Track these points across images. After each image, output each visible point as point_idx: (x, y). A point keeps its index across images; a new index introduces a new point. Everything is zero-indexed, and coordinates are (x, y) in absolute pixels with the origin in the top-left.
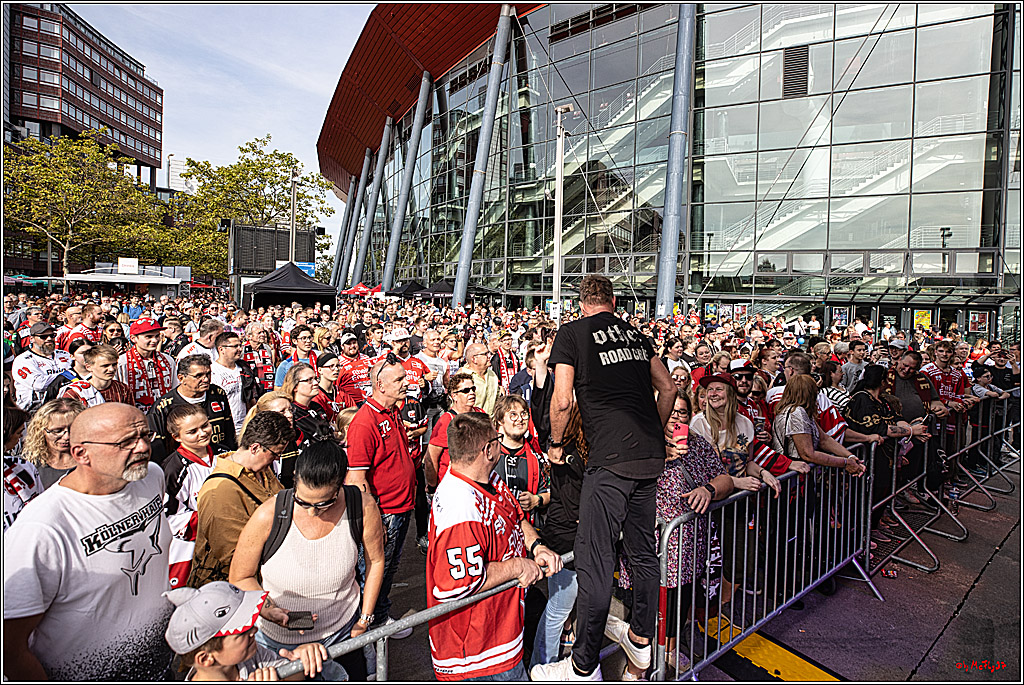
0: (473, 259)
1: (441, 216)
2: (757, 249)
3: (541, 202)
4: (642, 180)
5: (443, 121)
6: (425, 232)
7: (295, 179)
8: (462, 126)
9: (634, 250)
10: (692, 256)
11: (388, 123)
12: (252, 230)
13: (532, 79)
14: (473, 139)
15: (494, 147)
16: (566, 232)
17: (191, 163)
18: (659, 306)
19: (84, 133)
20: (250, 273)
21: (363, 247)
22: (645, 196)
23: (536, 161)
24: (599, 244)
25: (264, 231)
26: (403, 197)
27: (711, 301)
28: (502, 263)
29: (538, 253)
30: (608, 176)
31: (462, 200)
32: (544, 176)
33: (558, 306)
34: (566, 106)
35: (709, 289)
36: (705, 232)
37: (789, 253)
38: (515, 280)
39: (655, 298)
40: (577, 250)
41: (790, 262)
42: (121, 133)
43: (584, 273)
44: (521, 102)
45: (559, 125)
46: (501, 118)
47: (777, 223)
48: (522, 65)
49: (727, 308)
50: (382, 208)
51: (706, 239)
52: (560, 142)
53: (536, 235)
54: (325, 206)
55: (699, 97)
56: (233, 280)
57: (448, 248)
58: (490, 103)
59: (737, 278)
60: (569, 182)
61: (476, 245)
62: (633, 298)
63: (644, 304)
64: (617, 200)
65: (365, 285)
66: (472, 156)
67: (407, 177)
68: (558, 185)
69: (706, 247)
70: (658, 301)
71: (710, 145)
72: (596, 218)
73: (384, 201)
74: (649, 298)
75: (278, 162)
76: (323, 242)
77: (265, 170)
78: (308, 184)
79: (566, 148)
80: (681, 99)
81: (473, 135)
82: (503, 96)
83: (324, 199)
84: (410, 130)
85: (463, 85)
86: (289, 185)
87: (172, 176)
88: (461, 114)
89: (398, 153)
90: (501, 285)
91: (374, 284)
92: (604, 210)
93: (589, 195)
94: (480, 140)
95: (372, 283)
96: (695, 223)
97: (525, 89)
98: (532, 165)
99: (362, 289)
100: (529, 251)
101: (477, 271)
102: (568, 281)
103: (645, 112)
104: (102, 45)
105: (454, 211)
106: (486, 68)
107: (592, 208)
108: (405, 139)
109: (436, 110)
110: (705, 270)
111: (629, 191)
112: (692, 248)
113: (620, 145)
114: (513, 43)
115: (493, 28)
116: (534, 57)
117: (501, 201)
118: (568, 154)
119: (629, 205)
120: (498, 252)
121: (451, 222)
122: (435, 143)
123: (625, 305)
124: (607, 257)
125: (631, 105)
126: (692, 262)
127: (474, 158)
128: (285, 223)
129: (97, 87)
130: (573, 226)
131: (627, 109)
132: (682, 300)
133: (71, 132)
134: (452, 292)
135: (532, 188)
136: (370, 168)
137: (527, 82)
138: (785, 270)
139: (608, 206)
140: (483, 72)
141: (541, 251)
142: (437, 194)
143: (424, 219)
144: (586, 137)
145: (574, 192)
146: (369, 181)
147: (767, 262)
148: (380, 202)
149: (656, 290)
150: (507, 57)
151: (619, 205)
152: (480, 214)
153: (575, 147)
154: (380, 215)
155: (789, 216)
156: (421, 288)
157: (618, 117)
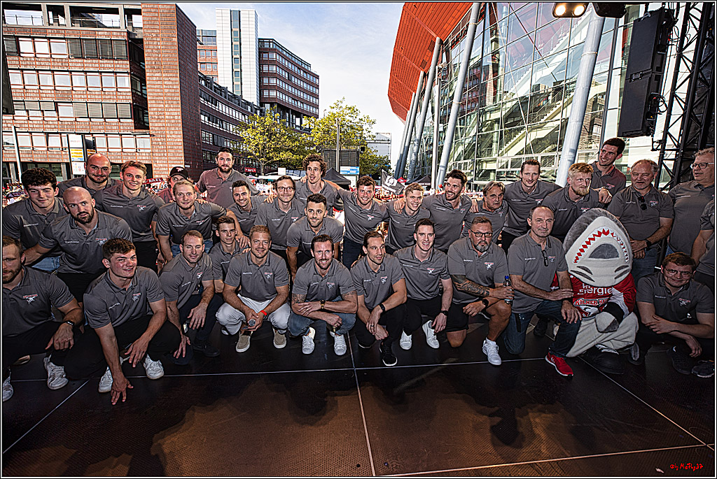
97: (496, 36)
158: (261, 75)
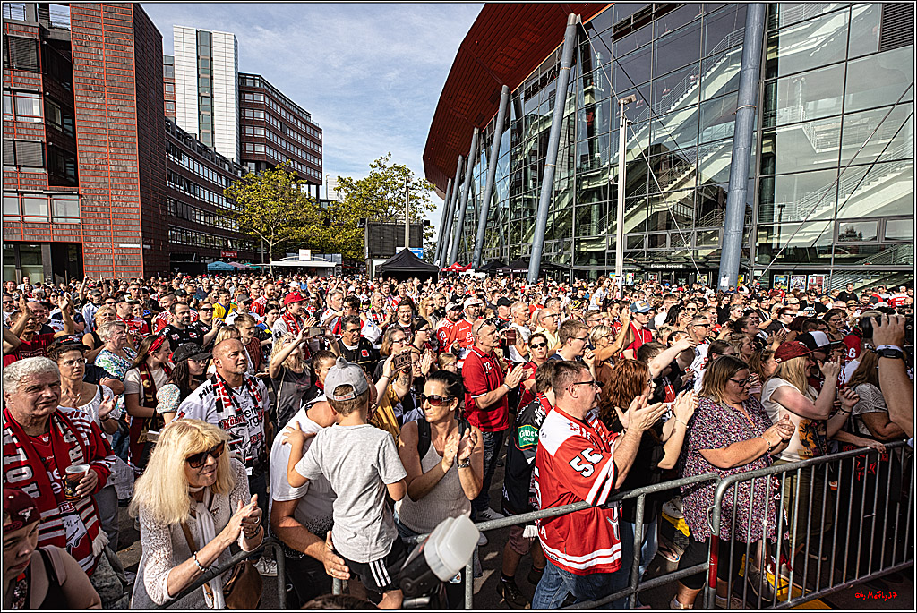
0: (545, 240)
1: (519, 206)
2: (838, 217)
3: (605, 187)
4: (706, 158)
5: (519, 125)
6: (505, 219)
7: (410, 185)
8: (536, 127)
9: (697, 225)
10: (759, 228)
11: (475, 133)
12: (380, 225)
13: (597, 77)
14: (544, 137)
15: (563, 142)
16: (628, 212)
17: (340, 179)
18: (723, 278)
19: (278, 167)
20: (379, 257)
21: (457, 234)
22: (708, 174)
23: (600, 150)
24: (661, 221)
25: (388, 225)
26: (487, 192)
27: (781, 272)
28: (570, 243)
29: (602, 232)
30: (670, 158)
31: (535, 191)
32: (608, 163)
33: (620, 279)
34: (629, 97)
35: (778, 260)
36: (776, 205)
37: (881, 219)
38: (582, 257)
39: (718, 270)
40: (640, 228)
41: (881, 229)
42: (299, 163)
43: (646, 249)
44: (587, 100)
45: (622, 115)
46: (568, 116)
47: (865, 189)
48: (587, 66)
49: (800, 279)
50: (472, 202)
51: (777, 211)
52: (622, 130)
53: (601, 216)
54: (429, 203)
55: (772, 67)
56: (368, 262)
57: (524, 232)
58: (559, 104)
59: (812, 249)
60: (632, 167)
61: (547, 228)
62: (695, 271)
63: (706, 277)
64: (679, 180)
65: (460, 264)
66: (544, 151)
67: (490, 175)
68: (621, 171)
69: (776, 219)
70: (721, 273)
71: (783, 115)
72: (658, 198)
73: (473, 196)
74: (711, 270)
75: (396, 173)
76: (430, 231)
77: (389, 180)
78: (417, 187)
79: (629, 135)
80: (750, 73)
81: (545, 134)
82: (571, 95)
83: (429, 198)
84: (492, 136)
85: (535, 92)
86: (404, 190)
87: (330, 190)
88: (534, 117)
89: (483, 156)
90: (570, 262)
91: (466, 264)
92: (666, 190)
93: (651, 176)
94: (550, 138)
95: (464, 262)
96: (765, 195)
97: (590, 87)
98: (597, 155)
99: (457, 267)
100: (594, 230)
101: (548, 250)
102: (630, 256)
103: (710, 92)
104: (287, 105)
105: (530, 200)
106: (555, 74)
107: (654, 189)
108: (489, 145)
109: (513, 117)
110: (775, 241)
111: (692, 169)
112: (760, 221)
113: (683, 126)
114: (579, 47)
115: (561, 38)
116: (598, 57)
117: (568, 189)
118: (630, 141)
119: (692, 183)
120: (568, 234)
121: (526, 210)
122: (513, 144)
123: (686, 277)
124: (669, 233)
125: (694, 87)
126: (759, 233)
127: (545, 154)
128: (402, 219)
129: (284, 133)
130: (635, 207)
131: (690, 92)
132: (748, 272)
133: (271, 167)
134: (527, 268)
135: (598, 175)
136: (463, 171)
137: (591, 81)
138: (875, 238)
139: (670, 186)
140: (552, 78)
141: (606, 230)
142: (516, 186)
143: (504, 209)
144: (648, 124)
145: (636, 175)
146: (461, 181)
147: (852, 231)
148: (470, 198)
149: (719, 263)
150: (573, 62)
151: (681, 183)
152: (551, 201)
153: (637, 135)
154: (470, 208)
155: (882, 180)
156: (502, 265)
157: (681, 100)
158: (242, 123)
